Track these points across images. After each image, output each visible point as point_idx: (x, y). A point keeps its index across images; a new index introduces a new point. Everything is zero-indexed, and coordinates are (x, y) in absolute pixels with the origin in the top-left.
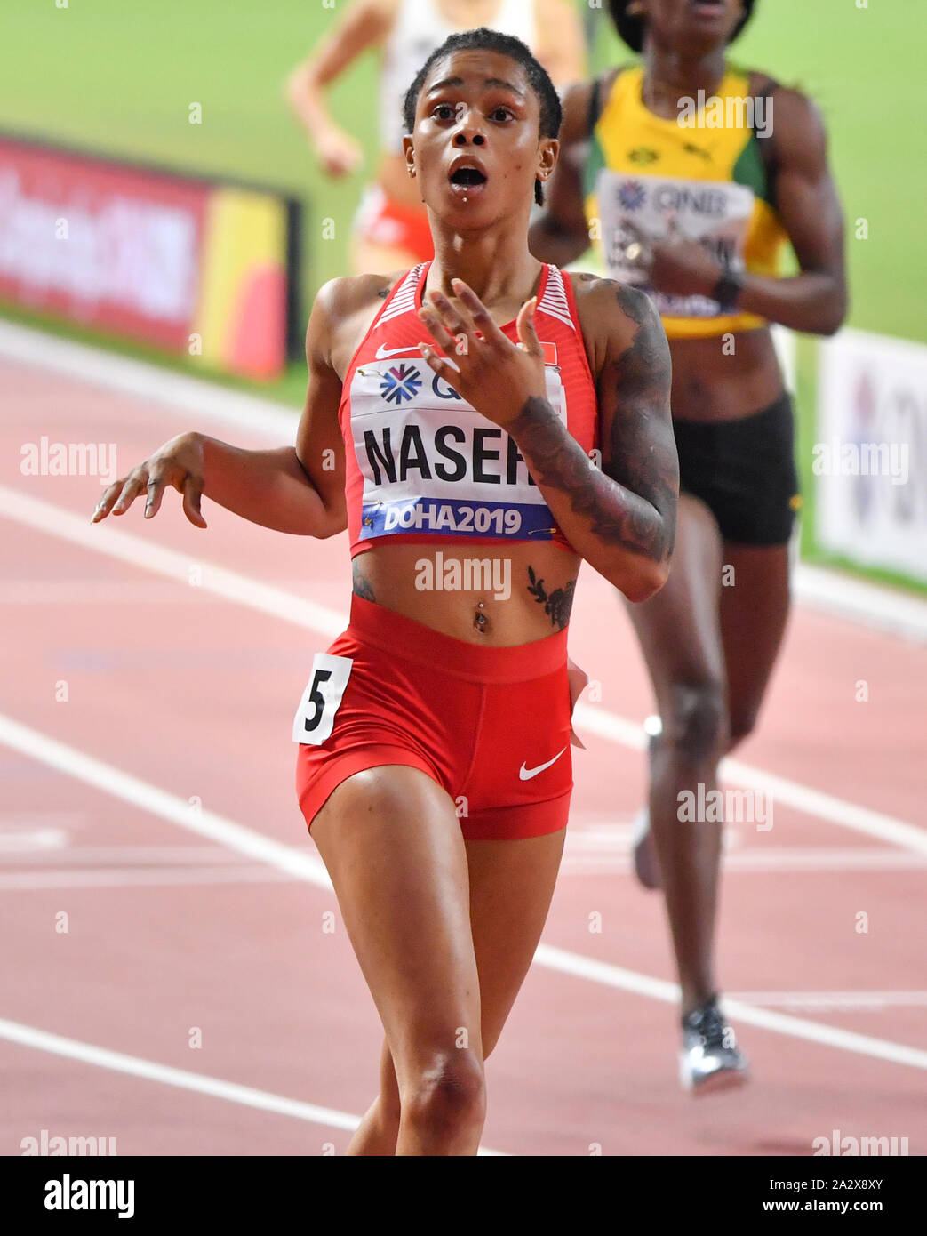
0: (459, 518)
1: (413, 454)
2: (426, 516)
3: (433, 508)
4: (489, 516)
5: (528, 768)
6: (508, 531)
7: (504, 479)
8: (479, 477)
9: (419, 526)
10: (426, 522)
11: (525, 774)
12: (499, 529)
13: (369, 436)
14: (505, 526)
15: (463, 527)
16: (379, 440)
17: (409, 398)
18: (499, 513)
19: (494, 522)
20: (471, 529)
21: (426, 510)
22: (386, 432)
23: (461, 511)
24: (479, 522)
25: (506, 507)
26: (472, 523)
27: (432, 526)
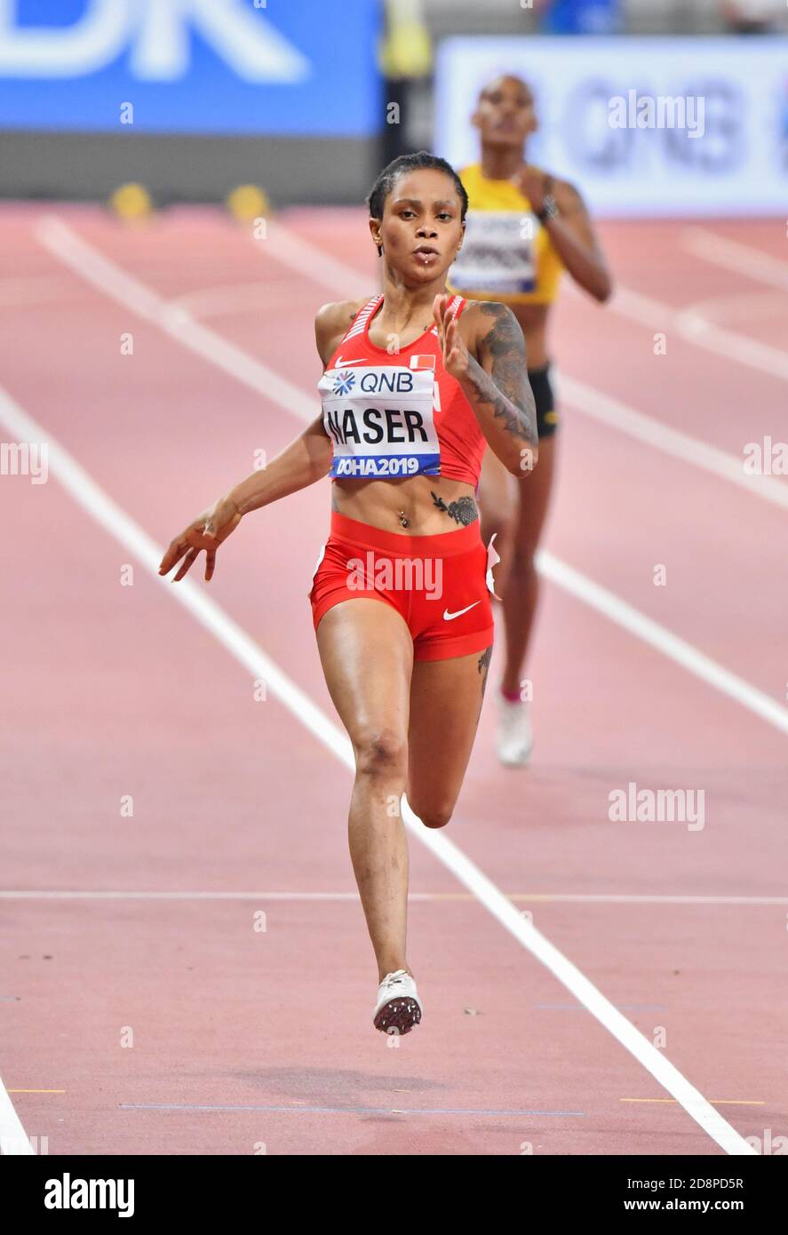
2: (358, 467)
5: (450, 612)
11: (448, 616)
13: (329, 415)
14: (408, 469)
15: (383, 472)
17: (347, 392)
21: (358, 463)
23: (381, 462)
24: (392, 468)
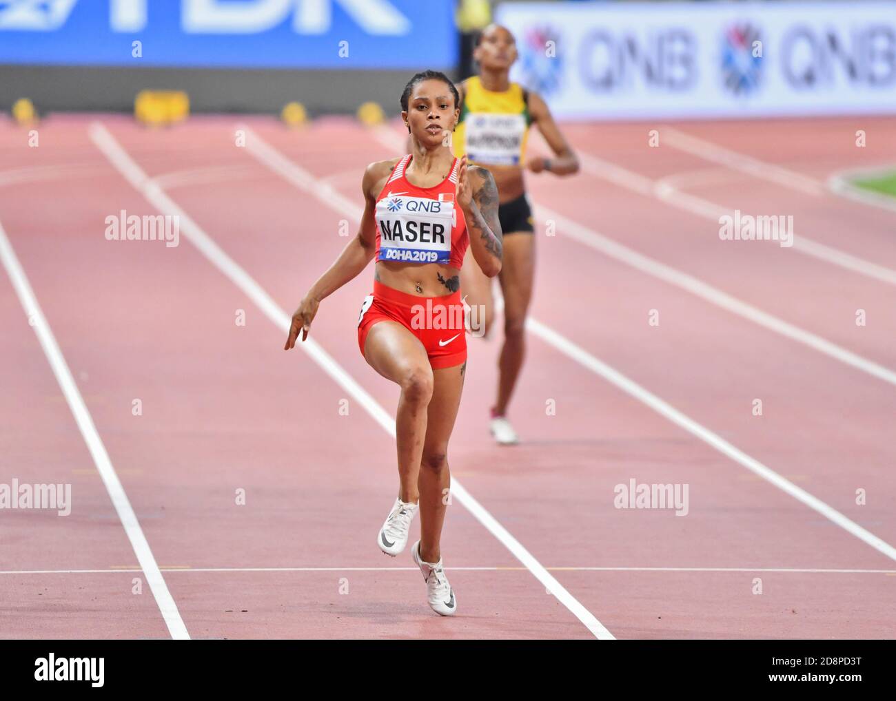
0: (413, 256)
1: (397, 232)
3: (404, 252)
4: (425, 255)
5: (443, 341)
6: (432, 261)
7: (431, 241)
8: (422, 240)
9: (399, 258)
10: (401, 257)
11: (442, 344)
12: (429, 260)
13: (382, 222)
14: (431, 258)
15: (415, 259)
16: (386, 224)
17: (397, 210)
18: (429, 253)
19: (427, 257)
20: (418, 260)
21: (401, 253)
22: (388, 222)
23: (415, 253)
24: (420, 257)
25: (432, 251)
26: (419, 257)
27: (403, 259)
